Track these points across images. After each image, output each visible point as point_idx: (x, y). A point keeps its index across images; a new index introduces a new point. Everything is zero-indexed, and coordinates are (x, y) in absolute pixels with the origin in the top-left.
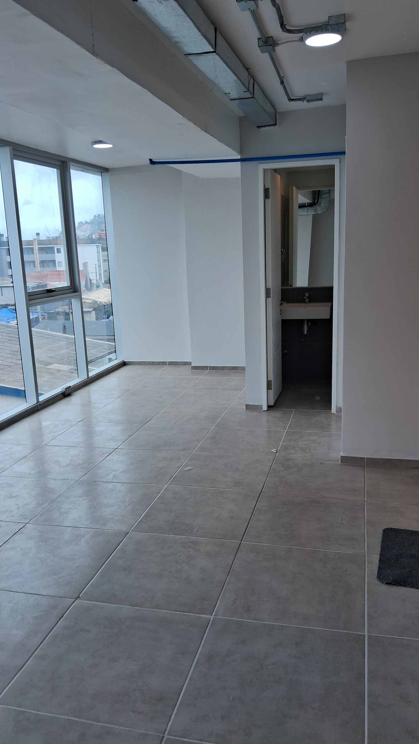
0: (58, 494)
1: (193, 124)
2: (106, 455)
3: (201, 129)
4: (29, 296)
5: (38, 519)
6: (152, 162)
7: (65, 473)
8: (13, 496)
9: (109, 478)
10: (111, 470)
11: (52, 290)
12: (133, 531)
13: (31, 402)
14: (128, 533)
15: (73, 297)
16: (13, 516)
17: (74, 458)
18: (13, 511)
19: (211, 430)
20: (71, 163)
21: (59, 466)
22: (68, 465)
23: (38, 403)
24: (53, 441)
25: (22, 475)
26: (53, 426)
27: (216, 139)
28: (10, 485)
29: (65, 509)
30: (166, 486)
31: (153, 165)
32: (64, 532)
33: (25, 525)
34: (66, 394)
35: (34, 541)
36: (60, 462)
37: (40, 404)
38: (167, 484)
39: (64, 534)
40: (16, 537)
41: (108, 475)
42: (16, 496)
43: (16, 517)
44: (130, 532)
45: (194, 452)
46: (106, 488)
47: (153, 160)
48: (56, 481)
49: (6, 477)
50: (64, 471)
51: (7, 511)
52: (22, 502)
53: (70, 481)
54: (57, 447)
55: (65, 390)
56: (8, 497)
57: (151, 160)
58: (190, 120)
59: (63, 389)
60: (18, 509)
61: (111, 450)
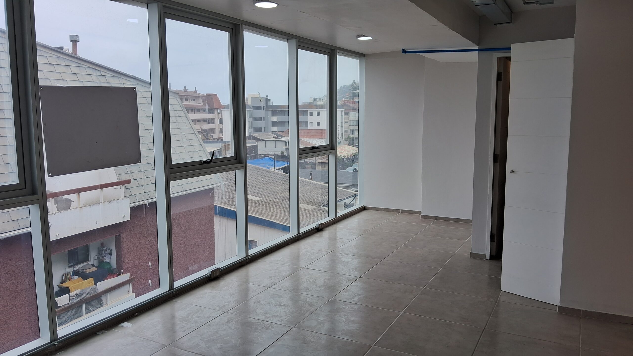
0: (316, 308)
1: (444, 25)
2: (351, 281)
3: (450, 28)
4: (299, 151)
5: (301, 325)
6: (404, 51)
7: (320, 292)
8: (282, 304)
9: (355, 301)
10: (356, 294)
11: (316, 147)
12: (375, 346)
13: (293, 233)
14: (372, 346)
15: (331, 153)
16: (282, 320)
17: (326, 281)
18: (282, 317)
19: (439, 271)
20: (338, 51)
21: (315, 286)
22: (323, 286)
23: (299, 234)
24: (310, 265)
25: (287, 289)
26: (310, 253)
27: (460, 35)
28: (279, 296)
29: (321, 320)
30: (402, 313)
31: (405, 54)
32: (321, 338)
33: (292, 329)
34: (319, 229)
35: (298, 342)
36: (316, 283)
37: (300, 235)
38: (403, 312)
39: (321, 340)
40: (286, 337)
41: (353, 298)
42: (284, 305)
43: (285, 321)
44: (373, 346)
45: (424, 288)
46: (353, 308)
47: (405, 50)
48: (314, 297)
49: (276, 290)
50: (320, 290)
51: (277, 316)
52: (289, 310)
53: (324, 299)
54: (313, 270)
55: (318, 226)
56: (278, 305)
57: (403, 50)
58: (442, 22)
59: (317, 225)
60: (286, 315)
61: (356, 278)
